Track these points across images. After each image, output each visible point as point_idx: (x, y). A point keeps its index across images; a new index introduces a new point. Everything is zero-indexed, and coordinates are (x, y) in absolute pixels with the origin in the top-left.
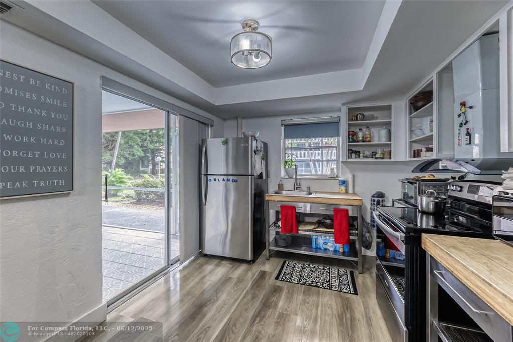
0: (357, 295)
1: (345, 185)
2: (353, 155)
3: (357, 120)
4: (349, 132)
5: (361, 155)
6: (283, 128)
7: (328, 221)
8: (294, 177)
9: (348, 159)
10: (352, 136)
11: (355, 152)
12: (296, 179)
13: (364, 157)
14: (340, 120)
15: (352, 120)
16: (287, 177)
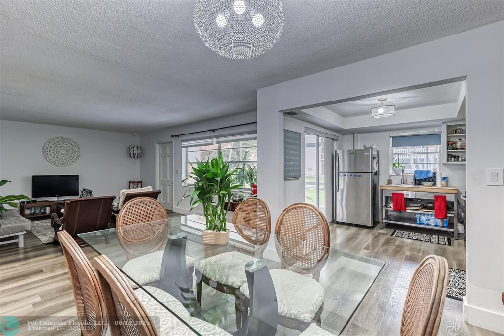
0: (451, 245)
1: (445, 180)
2: (453, 159)
3: (456, 133)
4: (448, 142)
5: (460, 159)
6: (391, 139)
7: (430, 205)
8: (401, 174)
9: (448, 161)
10: (451, 145)
11: (455, 157)
12: (403, 176)
13: (462, 160)
14: (441, 132)
15: (452, 133)
16: (395, 174)
